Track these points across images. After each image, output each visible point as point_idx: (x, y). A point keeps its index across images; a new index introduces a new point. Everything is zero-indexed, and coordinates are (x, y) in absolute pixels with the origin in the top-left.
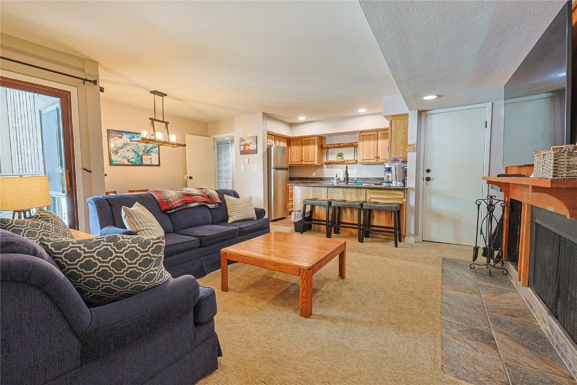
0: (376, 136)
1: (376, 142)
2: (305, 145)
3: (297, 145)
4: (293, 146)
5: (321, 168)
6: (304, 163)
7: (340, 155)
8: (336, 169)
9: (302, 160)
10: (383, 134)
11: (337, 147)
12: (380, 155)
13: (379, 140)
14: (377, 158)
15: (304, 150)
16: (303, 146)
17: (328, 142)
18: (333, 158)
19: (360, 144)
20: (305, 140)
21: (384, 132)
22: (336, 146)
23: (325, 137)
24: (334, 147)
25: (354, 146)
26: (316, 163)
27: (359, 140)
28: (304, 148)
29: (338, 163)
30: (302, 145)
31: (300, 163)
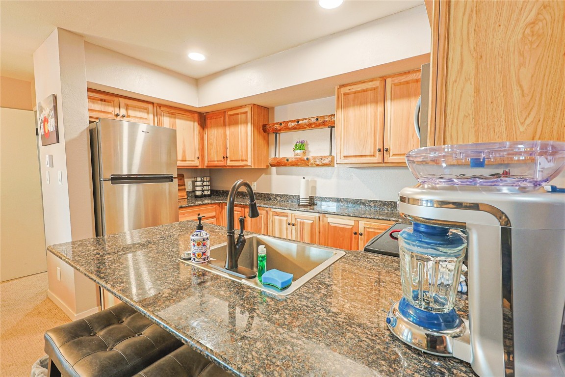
0: (380, 91)
1: (380, 109)
2: (230, 125)
3: (217, 126)
4: (211, 127)
5: (266, 174)
6: (229, 163)
7: (302, 145)
8: (294, 177)
9: (225, 158)
10: (400, 84)
11: (294, 128)
12: (390, 143)
13: (388, 103)
14: (384, 151)
15: (228, 138)
16: (228, 129)
17: (279, 116)
18: (287, 152)
19: (340, 117)
20: (230, 115)
21: (403, 79)
22: (291, 125)
23: (273, 108)
24: (288, 129)
25: (327, 123)
26: (249, 163)
27: (338, 108)
28: (228, 133)
29: (295, 164)
30: (225, 125)
31: (222, 164)
